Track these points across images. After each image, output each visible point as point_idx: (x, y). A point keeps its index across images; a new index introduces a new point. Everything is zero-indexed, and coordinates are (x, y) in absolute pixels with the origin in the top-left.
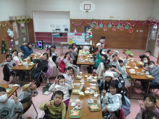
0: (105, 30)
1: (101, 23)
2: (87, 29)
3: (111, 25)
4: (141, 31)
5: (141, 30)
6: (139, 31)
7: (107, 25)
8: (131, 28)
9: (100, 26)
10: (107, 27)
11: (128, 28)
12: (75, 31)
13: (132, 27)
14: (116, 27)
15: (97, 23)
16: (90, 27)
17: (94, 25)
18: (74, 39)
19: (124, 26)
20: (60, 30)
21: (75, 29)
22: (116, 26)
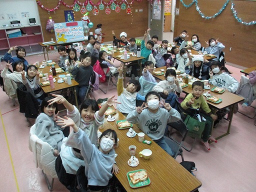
0: (95, 14)
1: (89, 4)
2: (68, 15)
3: (103, 5)
4: (141, 10)
5: (141, 8)
6: (138, 11)
7: (98, 6)
8: (129, 7)
9: (88, 8)
10: (98, 8)
11: (125, 8)
12: (51, 20)
13: (130, 5)
14: (110, 8)
15: (84, 4)
16: (73, 11)
17: (79, 8)
18: (66, 34)
19: (120, 5)
20: (19, 22)
21: (50, 18)
22: (109, 6)
